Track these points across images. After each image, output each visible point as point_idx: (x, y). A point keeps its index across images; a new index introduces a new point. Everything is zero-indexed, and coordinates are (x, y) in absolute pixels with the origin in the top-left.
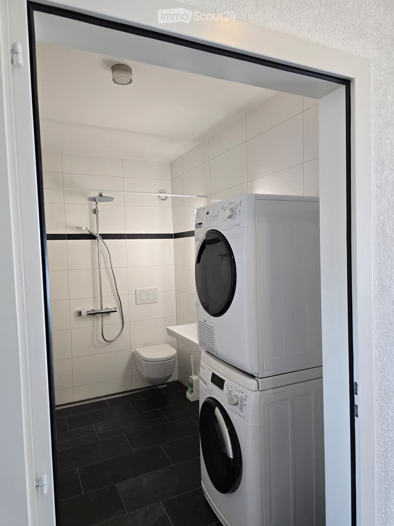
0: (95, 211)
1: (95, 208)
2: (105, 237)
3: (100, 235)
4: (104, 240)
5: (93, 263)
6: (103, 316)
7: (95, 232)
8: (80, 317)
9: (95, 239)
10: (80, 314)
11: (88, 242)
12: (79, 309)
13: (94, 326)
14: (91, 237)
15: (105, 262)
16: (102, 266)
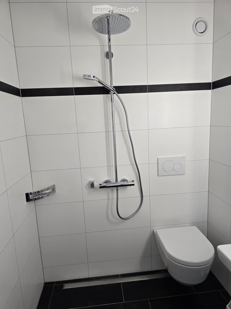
0: (109, 55)
1: (108, 50)
2: (121, 90)
3: (114, 87)
4: (120, 95)
5: (107, 124)
6: (117, 190)
7: (108, 84)
8: (93, 189)
9: (108, 94)
10: (92, 185)
11: (100, 98)
12: (91, 179)
13: (109, 199)
14: (103, 90)
15: (121, 124)
16: (117, 128)
